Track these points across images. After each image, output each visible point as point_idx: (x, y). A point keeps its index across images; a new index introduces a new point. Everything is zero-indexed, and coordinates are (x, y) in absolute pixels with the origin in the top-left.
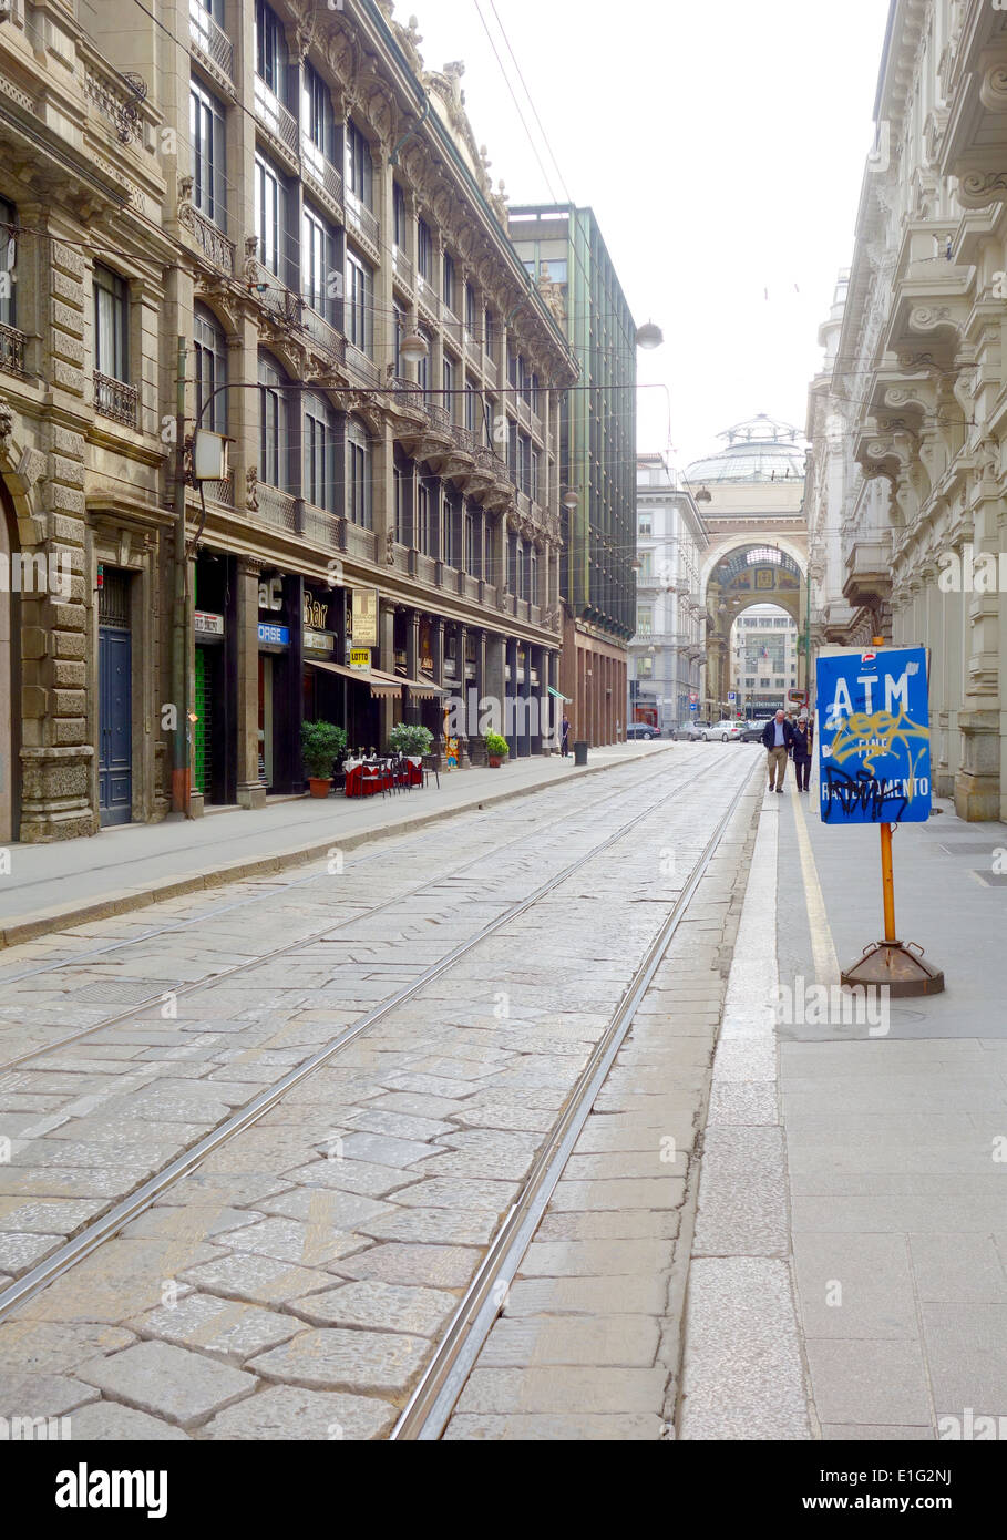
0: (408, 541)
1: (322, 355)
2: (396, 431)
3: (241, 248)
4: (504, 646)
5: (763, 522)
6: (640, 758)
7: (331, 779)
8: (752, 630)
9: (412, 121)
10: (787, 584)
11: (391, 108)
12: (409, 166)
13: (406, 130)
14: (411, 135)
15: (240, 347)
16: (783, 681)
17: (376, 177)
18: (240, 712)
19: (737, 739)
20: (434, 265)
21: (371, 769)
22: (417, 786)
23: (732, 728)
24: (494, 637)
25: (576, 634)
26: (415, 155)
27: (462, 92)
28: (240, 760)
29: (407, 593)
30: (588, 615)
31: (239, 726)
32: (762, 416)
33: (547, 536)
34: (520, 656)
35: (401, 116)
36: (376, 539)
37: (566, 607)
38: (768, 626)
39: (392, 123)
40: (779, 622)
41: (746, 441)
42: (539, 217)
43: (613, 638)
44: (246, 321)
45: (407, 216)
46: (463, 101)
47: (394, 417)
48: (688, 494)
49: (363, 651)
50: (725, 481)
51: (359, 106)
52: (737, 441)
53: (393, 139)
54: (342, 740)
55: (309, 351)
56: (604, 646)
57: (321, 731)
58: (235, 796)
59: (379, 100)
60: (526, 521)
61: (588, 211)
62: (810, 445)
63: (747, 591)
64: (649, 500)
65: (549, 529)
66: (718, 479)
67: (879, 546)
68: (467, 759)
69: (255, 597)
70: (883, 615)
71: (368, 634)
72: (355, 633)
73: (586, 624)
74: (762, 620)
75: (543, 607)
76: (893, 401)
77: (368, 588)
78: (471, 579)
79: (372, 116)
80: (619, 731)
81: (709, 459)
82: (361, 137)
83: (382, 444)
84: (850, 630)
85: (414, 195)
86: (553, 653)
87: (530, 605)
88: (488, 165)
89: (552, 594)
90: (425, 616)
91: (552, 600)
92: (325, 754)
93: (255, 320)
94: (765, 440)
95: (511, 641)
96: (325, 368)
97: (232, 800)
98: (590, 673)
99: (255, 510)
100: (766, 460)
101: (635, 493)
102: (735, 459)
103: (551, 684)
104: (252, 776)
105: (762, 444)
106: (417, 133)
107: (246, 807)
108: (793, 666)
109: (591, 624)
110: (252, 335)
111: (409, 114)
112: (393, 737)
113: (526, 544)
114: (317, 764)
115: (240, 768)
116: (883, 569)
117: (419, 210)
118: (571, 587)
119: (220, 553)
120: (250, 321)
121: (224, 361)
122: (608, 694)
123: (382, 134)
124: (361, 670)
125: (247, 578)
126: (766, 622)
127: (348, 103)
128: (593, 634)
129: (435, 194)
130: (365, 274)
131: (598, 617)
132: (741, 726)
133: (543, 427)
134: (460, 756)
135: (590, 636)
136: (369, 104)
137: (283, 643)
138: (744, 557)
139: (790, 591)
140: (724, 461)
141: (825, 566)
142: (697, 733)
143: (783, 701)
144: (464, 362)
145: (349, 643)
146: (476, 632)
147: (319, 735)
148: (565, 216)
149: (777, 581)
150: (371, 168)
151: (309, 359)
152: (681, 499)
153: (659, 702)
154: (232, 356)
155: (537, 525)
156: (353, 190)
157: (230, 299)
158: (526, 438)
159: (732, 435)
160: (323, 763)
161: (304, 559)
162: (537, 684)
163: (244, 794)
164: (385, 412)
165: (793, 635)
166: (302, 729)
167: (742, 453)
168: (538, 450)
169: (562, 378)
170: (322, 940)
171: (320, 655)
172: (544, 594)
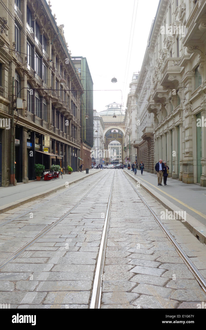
0: (54, 125)
1: (39, 84)
2: (52, 101)
3: (24, 59)
4: (71, 148)
5: (116, 124)
6: (97, 172)
7: (41, 177)
8: (112, 146)
9: (56, 35)
10: (119, 137)
11: (52, 32)
12: (54, 45)
13: (55, 37)
14: (55, 38)
15: (24, 80)
16: (118, 156)
17: (48, 47)
18: (23, 162)
19: (114, 168)
20: (58, 67)
21: (50, 174)
22: (57, 178)
23: (113, 166)
24: (69, 146)
25: (83, 146)
26: (56, 43)
27: (63, 31)
28: (23, 172)
29: (54, 136)
30: (85, 142)
31: (23, 165)
32: (115, 102)
33: (78, 125)
34: (73, 150)
35: (54, 34)
36: (48, 124)
37: (81, 140)
38: (115, 145)
39: (52, 35)
40: (118, 144)
41: (111, 108)
42: (75, 59)
43: (89, 147)
44: (25, 75)
45: (53, 56)
46: (64, 33)
47: (52, 98)
48: (102, 118)
49: (47, 148)
50: (107, 115)
51: (45, 31)
52: (110, 107)
53: (51, 39)
54: (44, 168)
55: (36, 82)
56: (88, 149)
57: (40, 166)
58: (22, 180)
59: (49, 30)
60: (74, 122)
61: (85, 58)
62: (127, 108)
63: (111, 138)
64: (96, 119)
65: (78, 124)
66: (106, 115)
67: (151, 127)
68: (64, 172)
69: (26, 136)
70: (152, 141)
71: (48, 145)
72: (45, 145)
73: (85, 144)
74: (114, 144)
75: (77, 140)
76: (160, 96)
77: (47, 135)
78: (65, 134)
79: (48, 33)
80: (90, 167)
81: (104, 111)
82: (45, 38)
83: (49, 104)
84: (140, 145)
85: (55, 51)
86: (79, 150)
87: (75, 140)
88: (68, 47)
89: (79, 137)
90: (57, 141)
91: (79, 139)
92: (40, 171)
93: (27, 75)
94: (115, 107)
95: (72, 147)
96: (39, 86)
97: (21, 181)
98: (86, 154)
99: (27, 117)
100: (116, 112)
101: (93, 118)
102: (109, 111)
103: (79, 157)
104: (26, 176)
105: (115, 108)
106: (56, 38)
107: (25, 183)
108: (120, 153)
109: (86, 144)
110: (26, 78)
111: (55, 34)
112: (52, 167)
113: (74, 127)
114: (38, 174)
115: (23, 174)
116: (152, 132)
117: (56, 55)
118: (82, 136)
119: (20, 126)
120: (26, 75)
121: (20, 84)
122: (89, 159)
123: (50, 38)
124: (46, 152)
125: (25, 132)
126: (115, 144)
127: (43, 30)
128: (86, 146)
129: (59, 51)
130: (46, 67)
131: (87, 143)
132: (114, 165)
133: (77, 102)
134: (63, 172)
135: (86, 147)
136: (47, 31)
137: (31, 146)
138: (111, 131)
139: (120, 138)
140: (107, 111)
141: (131, 132)
142: (105, 167)
143: (118, 161)
144: (64, 88)
145: (43, 147)
146: (66, 145)
147: (39, 167)
148: (80, 59)
149: (117, 136)
150: (47, 45)
151: (36, 84)
152: (100, 119)
153: (96, 161)
154: (22, 82)
155: (76, 123)
156: (44, 48)
157: (22, 70)
158: (74, 104)
159: (108, 106)
160: (39, 173)
161: (35, 128)
162: (76, 156)
163: (24, 180)
164: (50, 97)
165: (120, 147)
166: (35, 165)
167: (111, 110)
168: (76, 107)
169: (81, 92)
170: (71, 213)
171: (38, 149)
172: (78, 137)
